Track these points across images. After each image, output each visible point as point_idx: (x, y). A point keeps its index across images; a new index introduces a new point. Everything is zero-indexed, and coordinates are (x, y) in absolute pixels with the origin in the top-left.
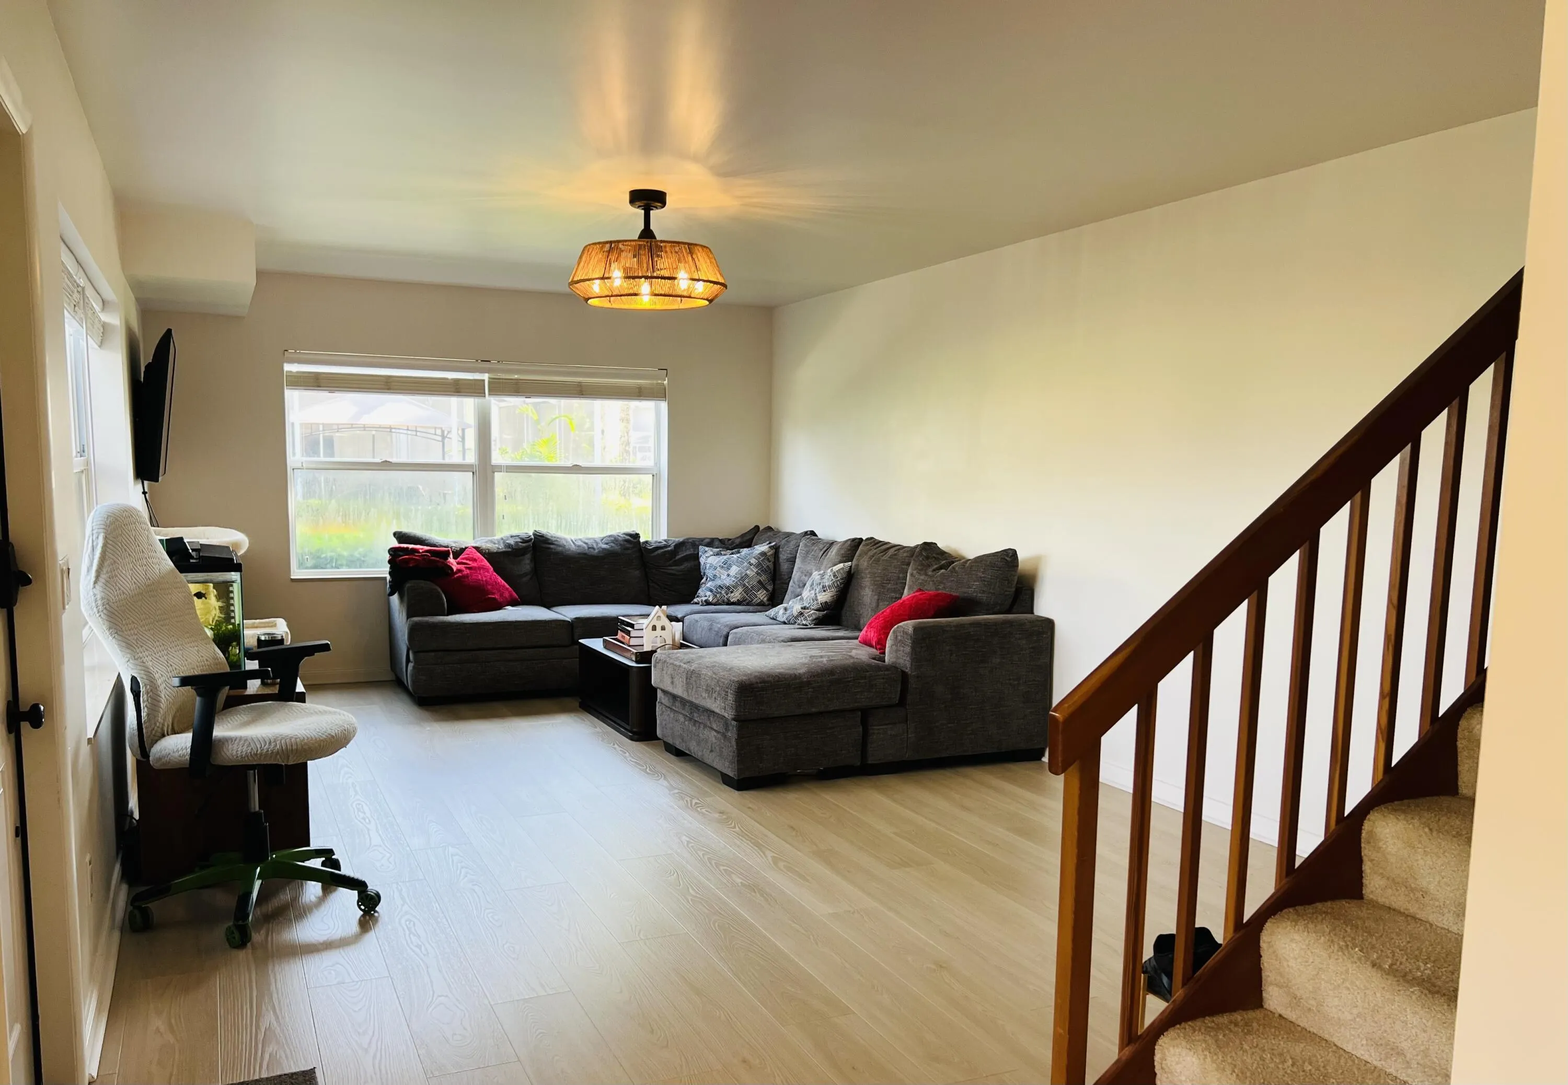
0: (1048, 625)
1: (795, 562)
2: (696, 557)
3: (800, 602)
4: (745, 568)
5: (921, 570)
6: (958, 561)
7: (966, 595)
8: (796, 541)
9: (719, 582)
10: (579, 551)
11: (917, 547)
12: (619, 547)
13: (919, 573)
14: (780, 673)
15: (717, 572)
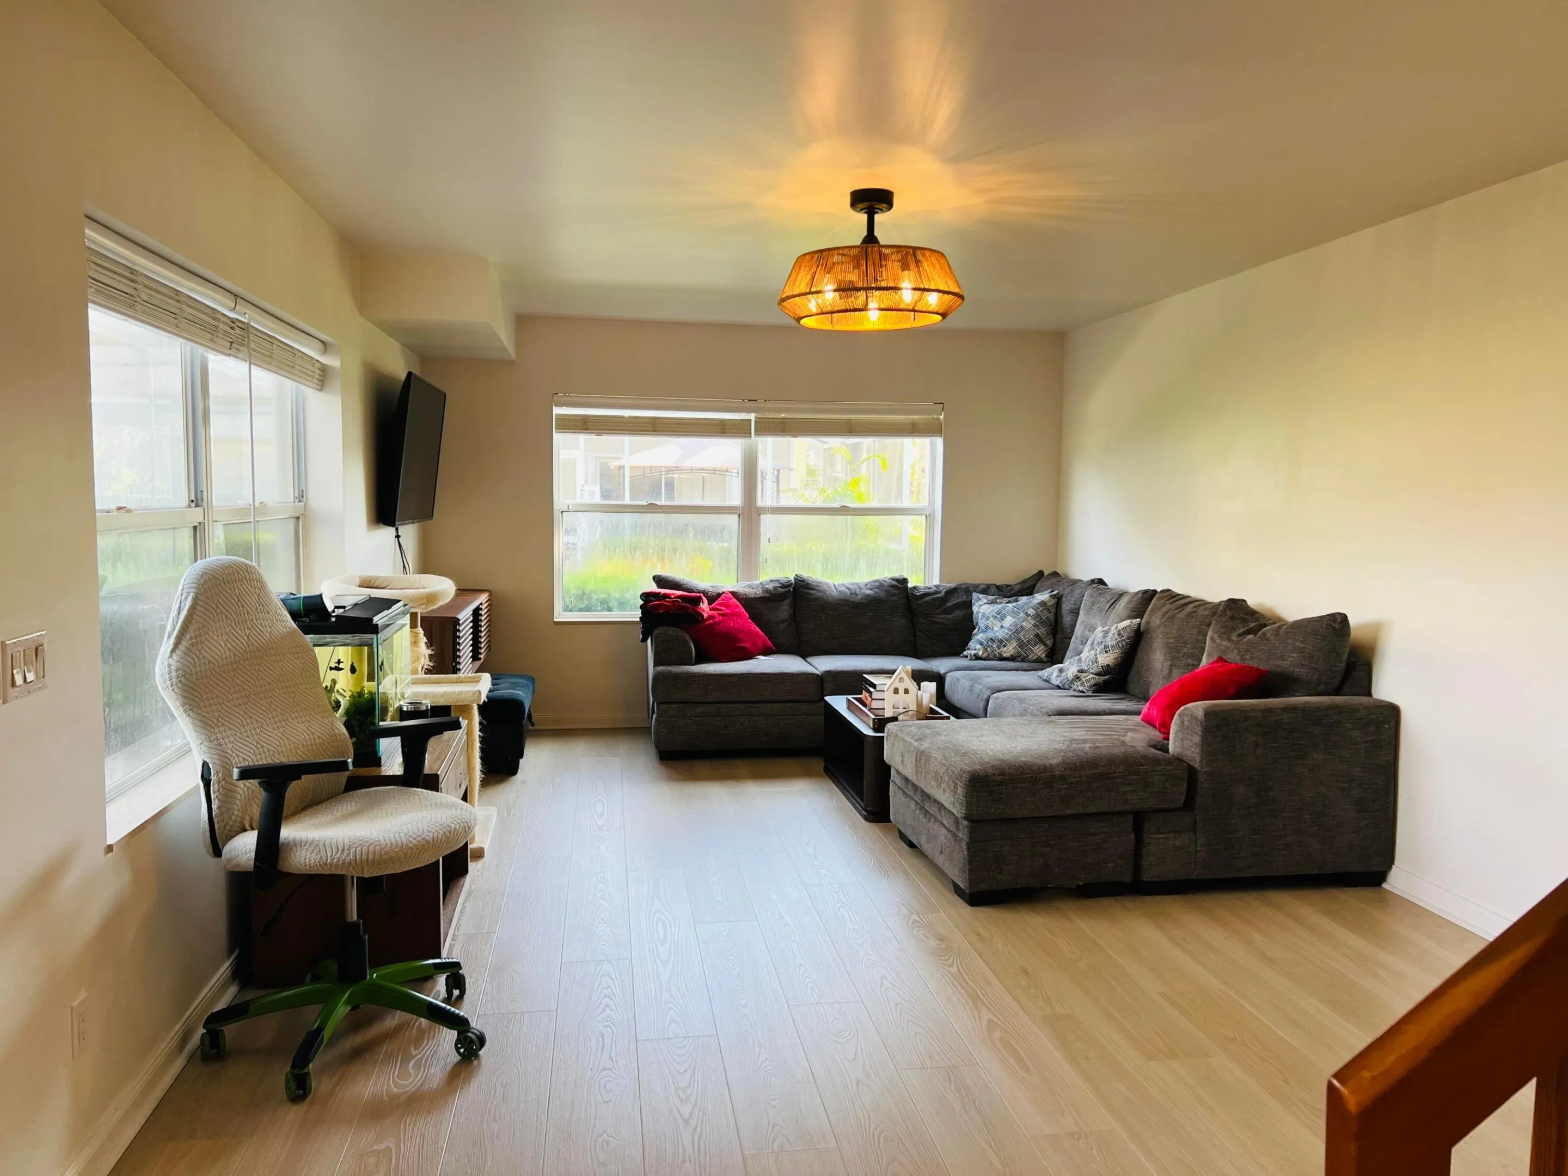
0: (1392, 713)
1: (1078, 614)
2: (969, 605)
3: (1077, 663)
4: (1021, 620)
5: (1223, 634)
6: (1270, 624)
7: (1279, 669)
8: (1081, 590)
9: (990, 634)
10: (840, 597)
11: (1220, 603)
12: (884, 593)
13: (1221, 638)
14: (1025, 763)
15: (989, 623)
